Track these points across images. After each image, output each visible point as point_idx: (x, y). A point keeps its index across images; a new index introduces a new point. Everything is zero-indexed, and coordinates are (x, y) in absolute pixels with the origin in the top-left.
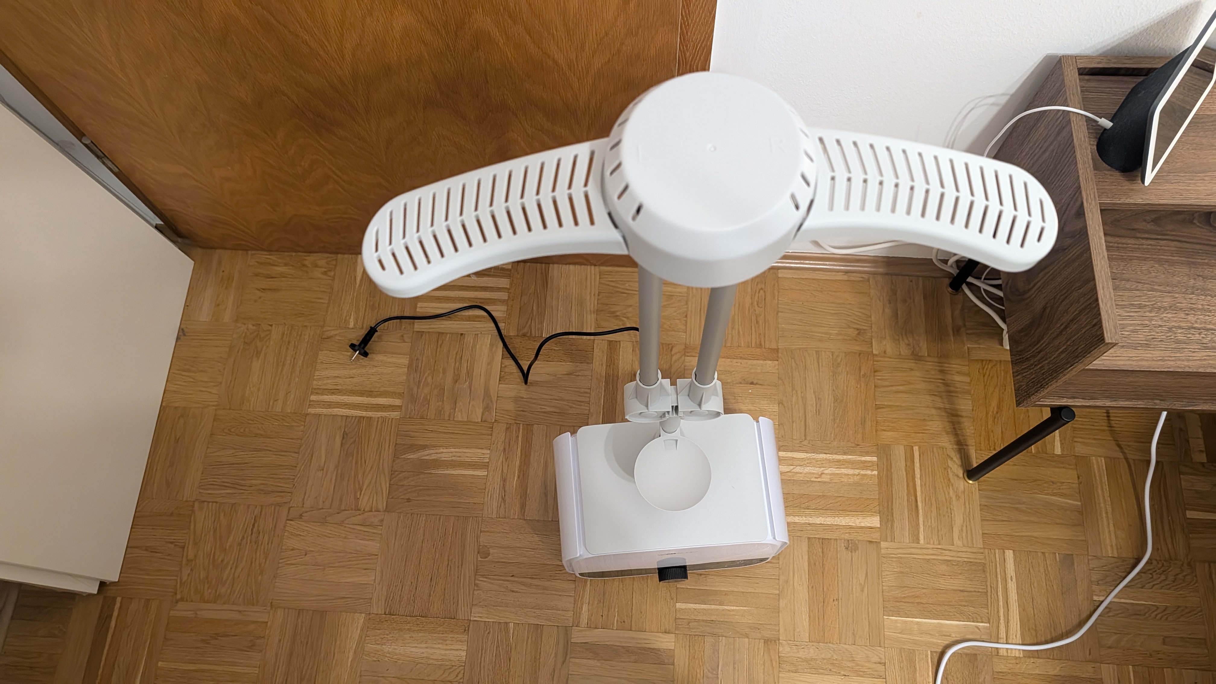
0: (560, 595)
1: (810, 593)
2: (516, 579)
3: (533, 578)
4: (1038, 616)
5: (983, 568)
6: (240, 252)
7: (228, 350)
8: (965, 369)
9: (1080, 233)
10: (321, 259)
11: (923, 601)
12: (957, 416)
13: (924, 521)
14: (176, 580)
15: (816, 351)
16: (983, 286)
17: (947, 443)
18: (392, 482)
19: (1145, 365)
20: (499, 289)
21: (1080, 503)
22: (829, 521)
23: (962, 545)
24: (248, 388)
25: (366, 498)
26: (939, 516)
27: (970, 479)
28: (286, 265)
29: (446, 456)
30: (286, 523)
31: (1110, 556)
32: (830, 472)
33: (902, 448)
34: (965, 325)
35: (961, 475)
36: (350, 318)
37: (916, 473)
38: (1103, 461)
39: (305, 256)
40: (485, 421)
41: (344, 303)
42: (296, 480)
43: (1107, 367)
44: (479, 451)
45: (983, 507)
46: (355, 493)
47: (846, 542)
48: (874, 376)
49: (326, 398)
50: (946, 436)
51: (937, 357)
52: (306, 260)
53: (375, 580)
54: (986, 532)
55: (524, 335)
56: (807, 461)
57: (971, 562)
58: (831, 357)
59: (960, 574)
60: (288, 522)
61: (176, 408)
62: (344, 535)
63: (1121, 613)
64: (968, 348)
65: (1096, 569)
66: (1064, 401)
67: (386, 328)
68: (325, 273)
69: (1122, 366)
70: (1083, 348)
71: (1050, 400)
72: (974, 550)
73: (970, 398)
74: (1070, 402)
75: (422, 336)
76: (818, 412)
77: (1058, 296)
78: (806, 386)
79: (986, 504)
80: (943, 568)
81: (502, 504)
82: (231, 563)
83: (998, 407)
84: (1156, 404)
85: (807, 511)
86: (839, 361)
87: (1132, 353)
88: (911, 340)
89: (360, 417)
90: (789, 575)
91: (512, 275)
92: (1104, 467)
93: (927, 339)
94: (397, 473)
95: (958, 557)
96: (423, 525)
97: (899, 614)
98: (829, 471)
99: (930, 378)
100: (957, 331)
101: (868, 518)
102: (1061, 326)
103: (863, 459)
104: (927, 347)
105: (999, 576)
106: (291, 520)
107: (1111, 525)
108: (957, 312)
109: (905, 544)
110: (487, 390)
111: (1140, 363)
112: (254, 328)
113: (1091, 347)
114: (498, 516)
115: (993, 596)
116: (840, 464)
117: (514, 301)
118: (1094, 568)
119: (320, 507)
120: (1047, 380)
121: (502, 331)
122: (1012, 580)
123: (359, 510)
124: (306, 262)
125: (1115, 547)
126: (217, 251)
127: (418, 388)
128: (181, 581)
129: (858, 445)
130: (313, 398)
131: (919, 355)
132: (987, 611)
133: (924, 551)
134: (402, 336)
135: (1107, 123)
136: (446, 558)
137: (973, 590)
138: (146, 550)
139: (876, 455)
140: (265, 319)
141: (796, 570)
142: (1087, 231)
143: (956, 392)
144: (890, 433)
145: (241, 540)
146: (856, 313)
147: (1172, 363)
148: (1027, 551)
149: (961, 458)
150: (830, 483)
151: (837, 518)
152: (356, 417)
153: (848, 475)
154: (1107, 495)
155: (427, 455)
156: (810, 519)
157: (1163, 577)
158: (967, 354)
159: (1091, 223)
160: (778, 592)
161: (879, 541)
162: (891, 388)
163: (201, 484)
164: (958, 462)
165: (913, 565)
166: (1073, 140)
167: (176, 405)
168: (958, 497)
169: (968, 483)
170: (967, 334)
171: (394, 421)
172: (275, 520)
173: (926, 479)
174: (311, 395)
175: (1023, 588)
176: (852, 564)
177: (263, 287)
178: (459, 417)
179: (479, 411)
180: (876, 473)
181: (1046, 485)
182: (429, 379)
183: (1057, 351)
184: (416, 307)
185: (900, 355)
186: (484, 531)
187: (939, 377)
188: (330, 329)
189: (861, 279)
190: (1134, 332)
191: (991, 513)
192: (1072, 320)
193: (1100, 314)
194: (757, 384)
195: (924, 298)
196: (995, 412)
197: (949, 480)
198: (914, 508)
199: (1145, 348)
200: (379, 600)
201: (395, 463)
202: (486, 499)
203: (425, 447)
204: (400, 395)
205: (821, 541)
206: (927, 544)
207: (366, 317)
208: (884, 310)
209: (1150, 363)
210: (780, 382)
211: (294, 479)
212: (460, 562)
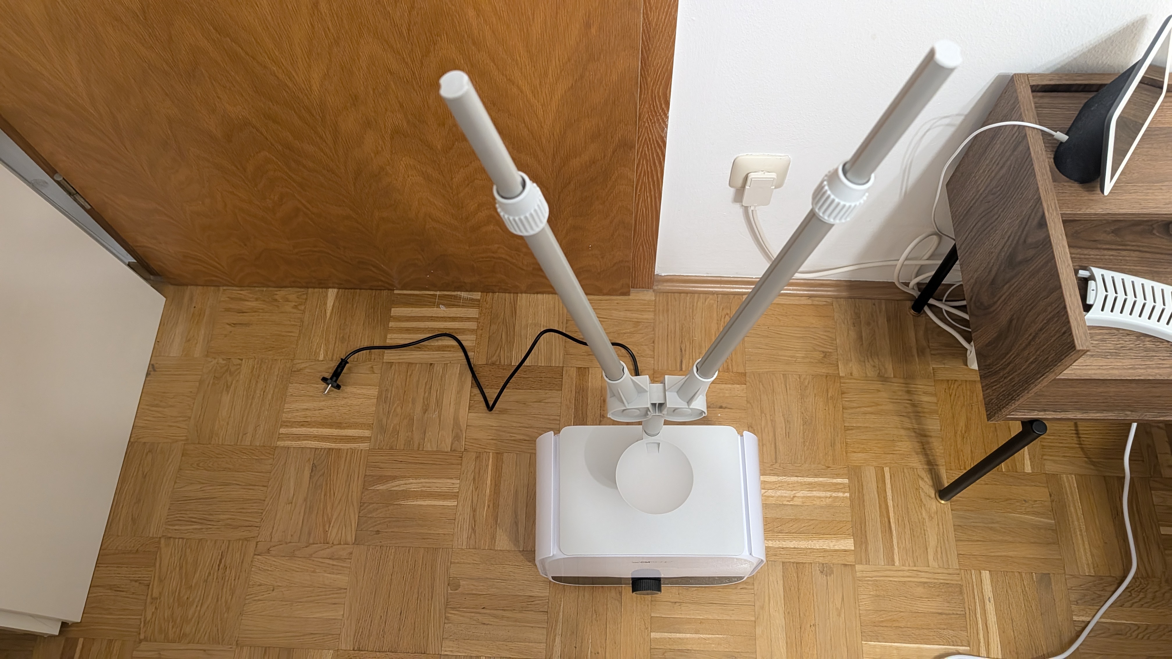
0: (532, 627)
1: (786, 619)
2: (488, 611)
3: (504, 610)
4: (1019, 638)
5: (960, 589)
6: (212, 288)
7: (198, 384)
8: (931, 389)
9: (1043, 243)
10: (292, 294)
11: (902, 625)
12: (925, 436)
13: (898, 543)
14: (140, 619)
15: (783, 374)
16: (944, 307)
17: (917, 463)
18: (360, 514)
19: (1116, 374)
20: (468, 319)
21: (1053, 521)
22: (803, 544)
23: (937, 567)
24: (217, 422)
25: (335, 531)
26: (913, 537)
27: (942, 498)
28: (257, 299)
29: (416, 487)
30: (253, 558)
31: (1087, 574)
32: (802, 495)
33: (872, 471)
34: (929, 346)
35: (933, 495)
36: (320, 350)
37: (888, 494)
38: (1074, 478)
39: (277, 291)
40: (454, 451)
41: (314, 336)
42: (264, 513)
43: (1077, 376)
44: (449, 481)
45: (957, 527)
46: (324, 526)
47: (821, 565)
48: (842, 398)
49: (295, 430)
50: (916, 456)
51: (904, 378)
52: (276, 294)
53: (343, 615)
54: (960, 552)
55: (493, 364)
56: (779, 485)
57: (948, 584)
58: (798, 380)
59: (938, 596)
60: (255, 556)
61: (145, 443)
62: (313, 569)
63: (1103, 633)
64: (933, 369)
65: (1073, 588)
66: (1035, 414)
67: (356, 360)
68: (295, 307)
69: (1093, 376)
70: (1053, 357)
71: (1021, 413)
72: (951, 571)
73: (938, 418)
74: (1041, 415)
75: (391, 366)
76: (788, 434)
77: (1024, 308)
78: (774, 409)
79: (960, 524)
80: (920, 590)
81: (473, 535)
82: (197, 600)
83: (966, 426)
84: (1127, 415)
85: (781, 535)
86: (806, 383)
87: (1102, 362)
88: (876, 361)
89: (330, 449)
90: (764, 602)
91: (480, 305)
92: (1076, 485)
93: (892, 361)
94: (366, 505)
95: (935, 579)
96: (392, 557)
97: (877, 639)
98: (800, 494)
99: (897, 399)
100: (921, 352)
101: (842, 541)
102: (1029, 336)
103: (835, 481)
104: (893, 368)
105: (977, 597)
106: (258, 555)
107: (1086, 543)
108: (921, 333)
109: (880, 567)
110: (456, 420)
111: (1111, 372)
112: (225, 362)
113: (1062, 356)
114: (468, 547)
115: (971, 618)
116: (811, 486)
117: (483, 331)
118: (1072, 587)
119: (288, 541)
120: (1018, 391)
121: (471, 360)
122: (990, 602)
123: (328, 543)
124: (276, 297)
125: (1092, 566)
126: (189, 287)
127: (388, 418)
128: (145, 621)
129: (829, 467)
130: (283, 430)
131: (886, 376)
132: (966, 634)
133: (900, 573)
134: (372, 368)
135: (1063, 137)
136: (416, 591)
137: (951, 612)
138: (111, 589)
139: (847, 477)
140: (236, 353)
141: (771, 596)
142: (1050, 240)
143: (924, 412)
144: (860, 455)
145: (208, 577)
146: (822, 337)
147: (1142, 371)
148: (1004, 571)
149: (932, 478)
150: (802, 506)
151: (810, 541)
152: (325, 448)
153: (820, 497)
154: (1080, 512)
155: (397, 486)
156: (784, 543)
157: (1142, 595)
158: (932, 375)
159: (1054, 233)
160: (753, 619)
161: (854, 564)
162: (858, 410)
163: (167, 520)
164: (930, 482)
165: (889, 588)
166: (1030, 154)
167: (144, 440)
168: (931, 518)
169: (940, 503)
170: (932, 354)
171: (363, 451)
172: (242, 555)
173: (898, 500)
174: (280, 427)
175: (1002, 609)
176: (827, 588)
177: (235, 322)
178: (428, 447)
179: (449, 441)
180: (847, 495)
181: (1018, 504)
182: (399, 410)
183: (1026, 362)
184: (386, 338)
185: (866, 377)
186: (454, 563)
187: (906, 397)
188: (300, 361)
189: (825, 303)
190: (1103, 341)
191: (965, 533)
192: (1041, 330)
193: (1069, 322)
194: (726, 408)
195: (887, 321)
196: (963, 432)
197: (921, 500)
198: (887, 529)
199: (1115, 357)
200: (347, 636)
201: (363, 494)
202: (456, 530)
203: (394, 478)
204: (369, 426)
205: (795, 565)
206: (903, 566)
207: (336, 349)
208: (848, 333)
209: (1120, 371)
210: (749, 405)
211: (262, 513)
212: (430, 594)
